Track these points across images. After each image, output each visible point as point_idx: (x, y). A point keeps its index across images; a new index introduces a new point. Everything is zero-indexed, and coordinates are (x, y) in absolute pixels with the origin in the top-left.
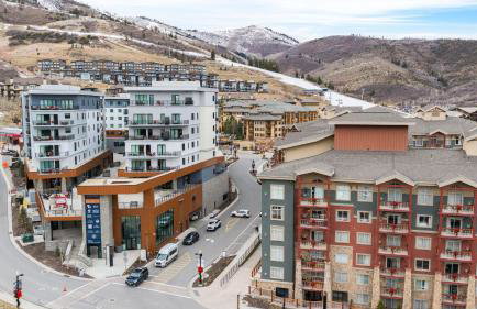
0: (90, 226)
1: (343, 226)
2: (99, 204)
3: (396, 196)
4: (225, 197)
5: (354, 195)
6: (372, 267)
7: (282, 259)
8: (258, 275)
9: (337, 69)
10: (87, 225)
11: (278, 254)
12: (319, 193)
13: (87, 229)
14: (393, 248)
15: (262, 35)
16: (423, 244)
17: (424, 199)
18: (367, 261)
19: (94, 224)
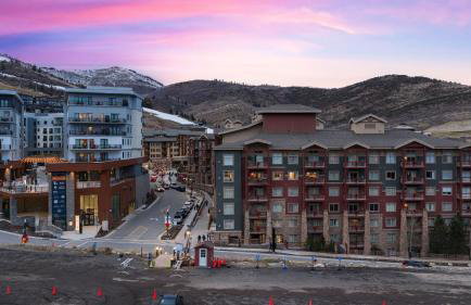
0: (56, 202)
1: (278, 184)
2: (65, 181)
3: (315, 158)
4: (148, 195)
5: (285, 160)
6: (300, 213)
7: (233, 213)
8: (213, 229)
9: (204, 110)
10: (53, 200)
11: (229, 210)
12: (260, 159)
13: (53, 204)
14: (314, 196)
15: (126, 76)
16: (334, 192)
17: (333, 160)
18: (296, 209)
19: (60, 199)
